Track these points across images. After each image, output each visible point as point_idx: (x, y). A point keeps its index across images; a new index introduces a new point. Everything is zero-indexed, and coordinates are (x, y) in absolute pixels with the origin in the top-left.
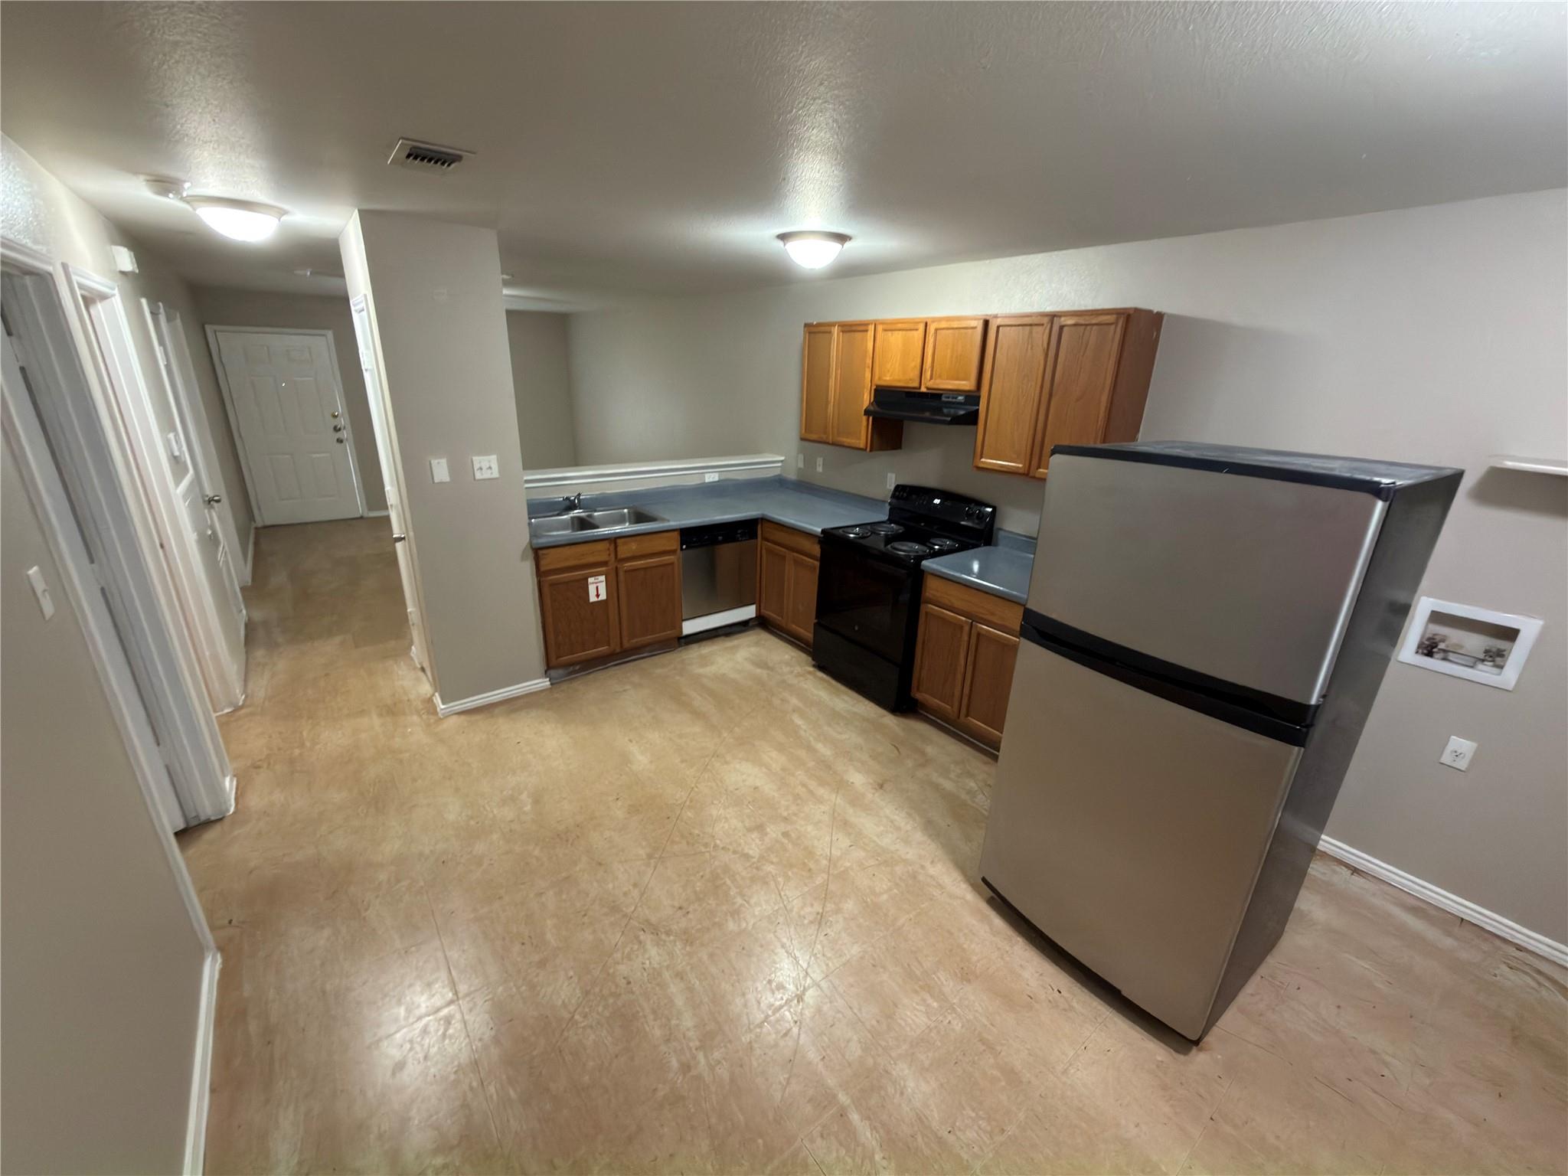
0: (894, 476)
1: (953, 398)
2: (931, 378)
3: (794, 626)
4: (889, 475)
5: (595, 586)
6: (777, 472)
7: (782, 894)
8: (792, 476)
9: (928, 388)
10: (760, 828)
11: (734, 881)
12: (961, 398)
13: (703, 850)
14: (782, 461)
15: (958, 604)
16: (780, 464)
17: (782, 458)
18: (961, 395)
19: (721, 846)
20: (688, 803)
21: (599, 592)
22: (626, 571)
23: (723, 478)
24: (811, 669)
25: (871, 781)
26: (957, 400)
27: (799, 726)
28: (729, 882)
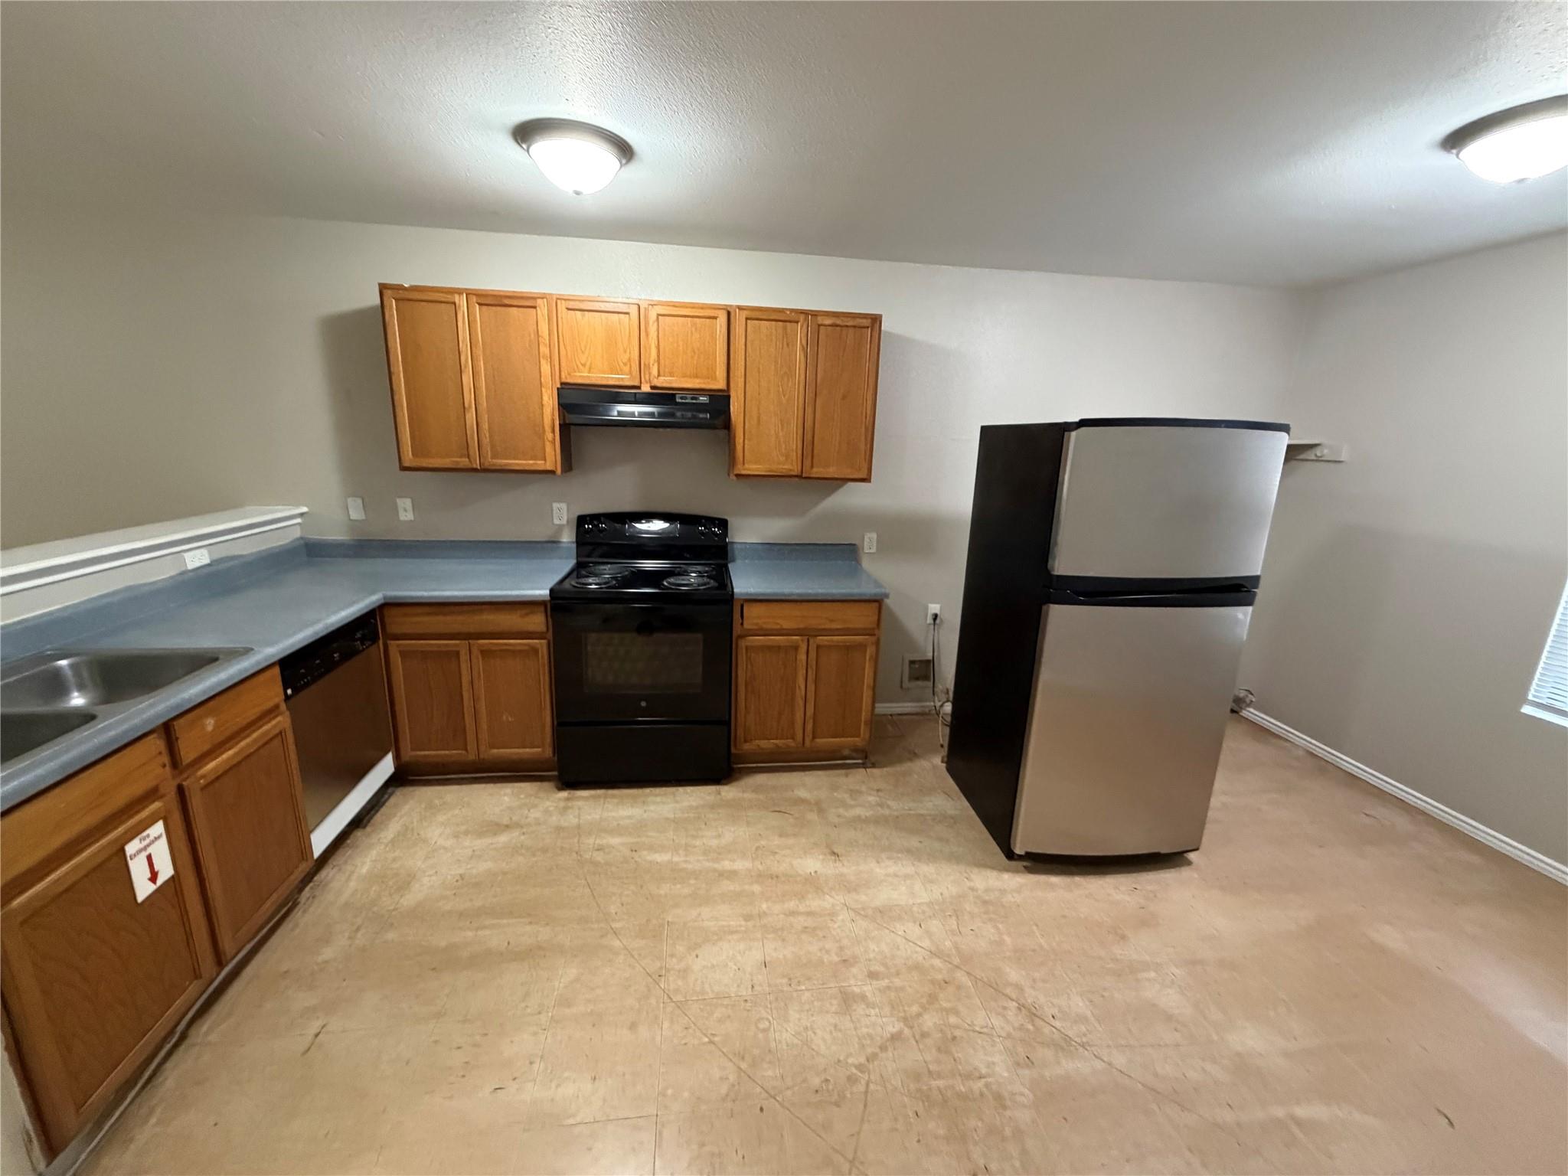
0: (564, 506)
1: (692, 399)
2: (659, 375)
3: (495, 751)
4: (556, 505)
5: (143, 855)
6: (297, 533)
7: (977, 1029)
8: (336, 534)
9: (653, 388)
10: (848, 1000)
11: (939, 1076)
12: (703, 399)
13: (862, 1088)
14: (302, 515)
15: (787, 625)
16: (299, 520)
17: (305, 509)
18: (704, 395)
19: (862, 1060)
20: (744, 1066)
21: (156, 868)
22: (204, 788)
23: (217, 556)
24: (564, 794)
25: (821, 857)
26: (698, 401)
27: (670, 862)
28: (941, 1083)
